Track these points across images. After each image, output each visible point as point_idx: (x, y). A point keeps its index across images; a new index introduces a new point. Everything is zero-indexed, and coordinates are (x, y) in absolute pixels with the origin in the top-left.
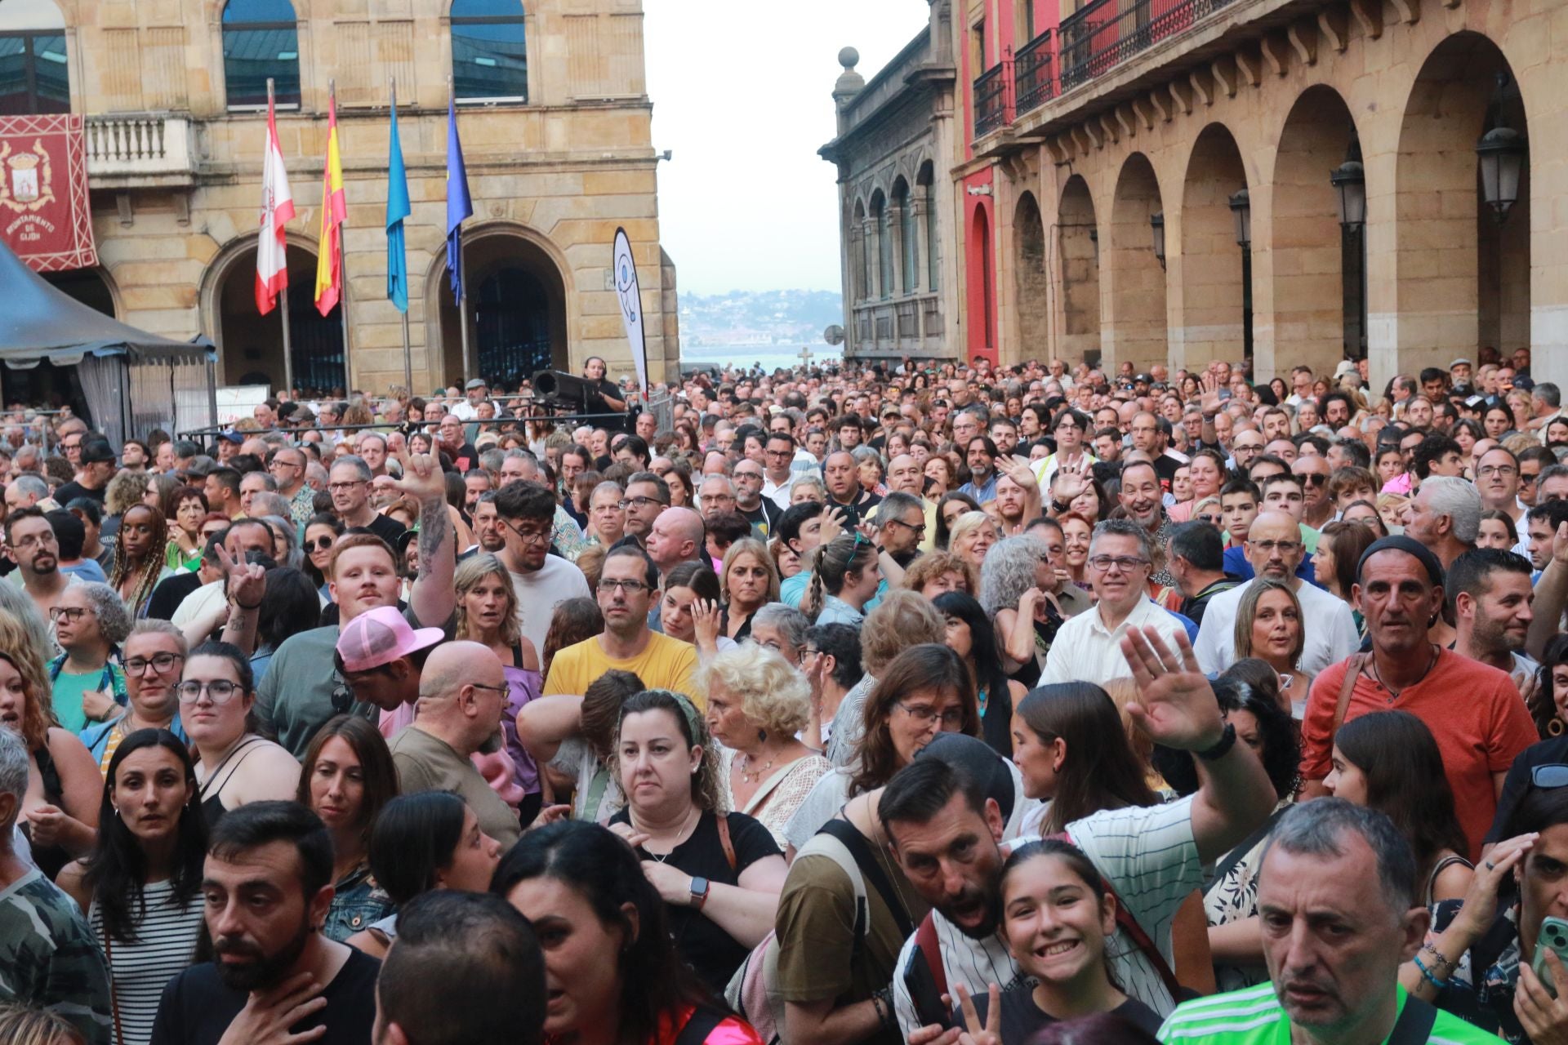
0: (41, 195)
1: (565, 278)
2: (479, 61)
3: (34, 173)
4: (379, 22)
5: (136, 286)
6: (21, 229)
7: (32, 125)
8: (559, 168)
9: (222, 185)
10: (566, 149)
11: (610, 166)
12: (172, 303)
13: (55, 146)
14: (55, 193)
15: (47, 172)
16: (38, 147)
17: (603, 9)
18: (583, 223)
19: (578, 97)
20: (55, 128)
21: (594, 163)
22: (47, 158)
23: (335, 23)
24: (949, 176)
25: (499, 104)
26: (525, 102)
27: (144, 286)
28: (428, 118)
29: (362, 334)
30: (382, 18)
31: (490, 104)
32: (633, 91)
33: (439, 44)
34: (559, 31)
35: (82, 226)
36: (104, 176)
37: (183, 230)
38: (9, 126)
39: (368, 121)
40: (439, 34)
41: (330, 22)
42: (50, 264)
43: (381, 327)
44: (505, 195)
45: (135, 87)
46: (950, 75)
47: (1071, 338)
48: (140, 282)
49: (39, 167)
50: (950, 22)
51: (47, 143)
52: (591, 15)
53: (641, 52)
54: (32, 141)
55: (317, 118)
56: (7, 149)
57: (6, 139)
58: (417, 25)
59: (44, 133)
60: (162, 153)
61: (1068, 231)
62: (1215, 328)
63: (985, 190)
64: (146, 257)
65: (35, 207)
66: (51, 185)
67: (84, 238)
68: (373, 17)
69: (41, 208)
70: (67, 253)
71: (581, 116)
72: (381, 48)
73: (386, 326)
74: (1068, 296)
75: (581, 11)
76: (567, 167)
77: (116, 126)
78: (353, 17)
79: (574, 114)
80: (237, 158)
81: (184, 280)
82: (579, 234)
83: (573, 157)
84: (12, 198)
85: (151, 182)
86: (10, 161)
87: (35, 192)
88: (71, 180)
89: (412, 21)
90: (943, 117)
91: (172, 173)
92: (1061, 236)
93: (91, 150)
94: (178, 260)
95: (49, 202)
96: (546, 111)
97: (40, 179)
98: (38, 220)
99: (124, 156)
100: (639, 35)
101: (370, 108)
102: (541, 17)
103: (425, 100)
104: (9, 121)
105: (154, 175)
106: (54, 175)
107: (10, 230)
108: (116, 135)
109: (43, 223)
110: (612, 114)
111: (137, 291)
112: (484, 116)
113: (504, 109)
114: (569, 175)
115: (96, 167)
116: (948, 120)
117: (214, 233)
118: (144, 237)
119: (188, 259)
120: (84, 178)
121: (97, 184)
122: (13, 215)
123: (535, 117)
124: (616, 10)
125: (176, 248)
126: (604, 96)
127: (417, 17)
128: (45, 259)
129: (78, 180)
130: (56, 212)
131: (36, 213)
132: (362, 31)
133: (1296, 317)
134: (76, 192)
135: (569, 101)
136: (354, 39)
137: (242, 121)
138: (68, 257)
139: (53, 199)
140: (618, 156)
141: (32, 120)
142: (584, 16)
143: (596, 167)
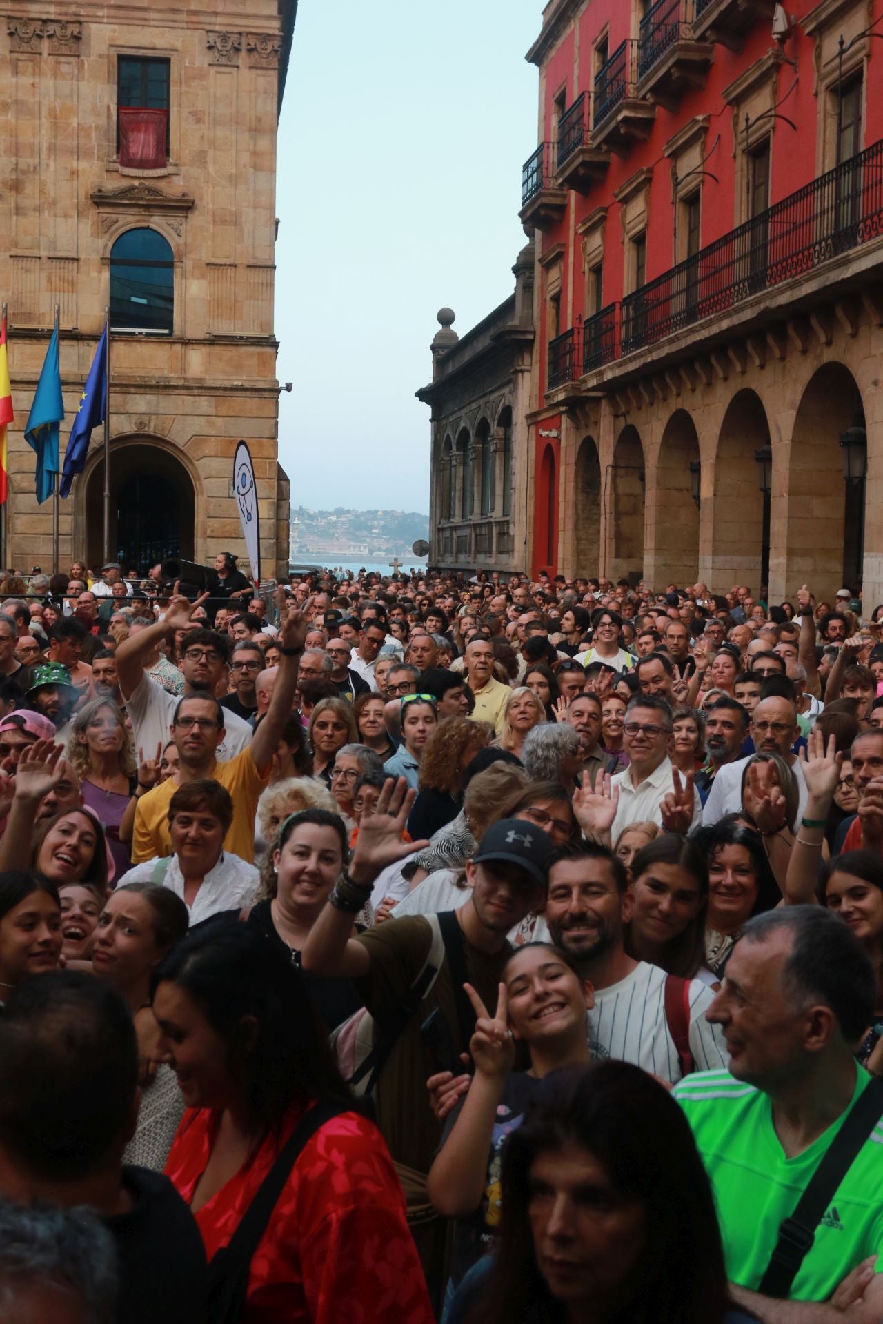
1: (196, 484)
2: (134, 299)
4: (49, 258)
8: (196, 392)
10: (203, 376)
11: (239, 393)
17: (241, 261)
18: (213, 439)
19: (216, 333)
21: (225, 389)
23: (11, 256)
24: (524, 420)
25: (147, 334)
26: (170, 335)
28: (85, 342)
29: (18, 522)
30: (52, 255)
31: (141, 333)
32: (262, 331)
33: (100, 281)
34: (203, 277)
39: (33, 341)
40: (100, 272)
41: (8, 254)
43: (35, 517)
44: (148, 411)
46: (531, 337)
47: (619, 561)
50: (532, 292)
52: (230, 265)
53: (271, 299)
58: (81, 263)
61: (621, 472)
62: (738, 559)
63: (554, 433)
68: (44, 253)
71: (217, 349)
72: (49, 280)
73: (41, 516)
74: (617, 526)
75: (222, 261)
76: (203, 392)
78: (27, 253)
79: (212, 347)
82: (210, 447)
83: (208, 383)
89: (77, 260)
90: (522, 371)
92: (614, 477)
96: (187, 343)
100: (270, 285)
101: (37, 330)
102: (188, 263)
103: (85, 327)
110: (244, 349)
112: (134, 344)
113: (152, 338)
114: (203, 398)
116: (526, 374)
123: (178, 347)
124: (252, 262)
126: (238, 333)
127: (82, 256)
132: (34, 265)
133: (805, 553)
135: (207, 336)
136: (27, 271)
140: (247, 385)
142: (225, 265)
143: (228, 393)
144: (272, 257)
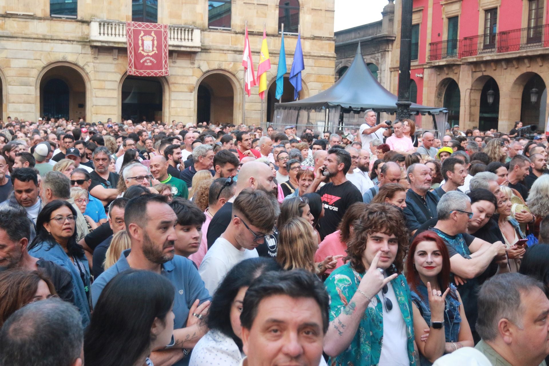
0: (153, 50)
1: (305, 92)
3: (151, 43)
4: (258, 4)
5: (175, 83)
6: (145, 61)
7: (151, 26)
8: (308, 57)
9: (206, 52)
10: (310, 51)
11: (323, 58)
12: (187, 90)
13: (158, 34)
14: (157, 50)
15: (155, 43)
16: (153, 34)
17: (324, 8)
18: (313, 75)
19: (315, 35)
20: (159, 28)
21: (318, 56)
22: (155, 38)
23: (244, 3)
24: (389, 69)
25: (292, 35)
27: (178, 84)
28: (270, 37)
29: (246, 105)
30: (259, 3)
31: (290, 35)
32: (330, 35)
33: (275, 13)
34: (310, 14)
35: (166, 62)
36: (173, 46)
37: (192, 66)
38: (143, 26)
39: (252, 36)
40: (275, 10)
41: (243, 2)
42: (155, 74)
43: (251, 104)
45: (179, 17)
46: (394, 38)
47: (470, 122)
48: (176, 82)
49: (153, 41)
50: (393, 22)
51: (156, 33)
52: (320, 10)
53: (333, 23)
54: (151, 31)
55: (236, 33)
56: (142, 33)
57: (143, 30)
58: (269, 6)
59: (155, 29)
60: (192, 40)
61: (473, 91)
63: (421, 76)
64: (179, 74)
65: (151, 54)
66: (156, 47)
67: (166, 66)
68: (255, 2)
69: (153, 55)
70: (160, 71)
71: (315, 41)
72: (257, 13)
73: (253, 103)
74: (470, 110)
75: (317, 8)
76: (311, 57)
77: (178, 29)
78: (250, 2)
79: (313, 40)
80: (211, 44)
81: (191, 83)
82: (312, 78)
83: (312, 54)
84: (143, 50)
85: (188, 49)
86: (143, 38)
87: (151, 49)
88: (163, 46)
89: (267, 5)
90: (388, 51)
91: (196, 47)
92: (470, 93)
93: (169, 36)
94: (189, 76)
95: (155, 53)
96: (305, 38)
97: (153, 45)
98: (151, 59)
99: (179, 40)
100: (333, 18)
101: (253, 32)
102: (305, 9)
103: (270, 31)
104: (136, 24)
105: (190, 47)
106: (157, 44)
107: (141, 61)
108: (174, 32)
109: (153, 60)
110: (324, 42)
111: (175, 85)
112: (287, 38)
113: (294, 37)
114: (311, 60)
115: (171, 42)
116: (390, 53)
117: (201, 68)
118: (179, 67)
119: (192, 76)
120: (167, 46)
121: (171, 48)
122: (143, 56)
124: (327, 9)
125: (189, 72)
126: (323, 36)
127: (269, 4)
128: (152, 72)
129: (165, 46)
130: (157, 57)
131: (152, 56)
132: (252, 6)
134: (164, 50)
135: (312, 36)
136: (250, 9)
137: (213, 32)
138: (160, 72)
139: (157, 52)
140: (326, 55)
142: (318, 10)
143: (319, 58)
144: (334, 7)
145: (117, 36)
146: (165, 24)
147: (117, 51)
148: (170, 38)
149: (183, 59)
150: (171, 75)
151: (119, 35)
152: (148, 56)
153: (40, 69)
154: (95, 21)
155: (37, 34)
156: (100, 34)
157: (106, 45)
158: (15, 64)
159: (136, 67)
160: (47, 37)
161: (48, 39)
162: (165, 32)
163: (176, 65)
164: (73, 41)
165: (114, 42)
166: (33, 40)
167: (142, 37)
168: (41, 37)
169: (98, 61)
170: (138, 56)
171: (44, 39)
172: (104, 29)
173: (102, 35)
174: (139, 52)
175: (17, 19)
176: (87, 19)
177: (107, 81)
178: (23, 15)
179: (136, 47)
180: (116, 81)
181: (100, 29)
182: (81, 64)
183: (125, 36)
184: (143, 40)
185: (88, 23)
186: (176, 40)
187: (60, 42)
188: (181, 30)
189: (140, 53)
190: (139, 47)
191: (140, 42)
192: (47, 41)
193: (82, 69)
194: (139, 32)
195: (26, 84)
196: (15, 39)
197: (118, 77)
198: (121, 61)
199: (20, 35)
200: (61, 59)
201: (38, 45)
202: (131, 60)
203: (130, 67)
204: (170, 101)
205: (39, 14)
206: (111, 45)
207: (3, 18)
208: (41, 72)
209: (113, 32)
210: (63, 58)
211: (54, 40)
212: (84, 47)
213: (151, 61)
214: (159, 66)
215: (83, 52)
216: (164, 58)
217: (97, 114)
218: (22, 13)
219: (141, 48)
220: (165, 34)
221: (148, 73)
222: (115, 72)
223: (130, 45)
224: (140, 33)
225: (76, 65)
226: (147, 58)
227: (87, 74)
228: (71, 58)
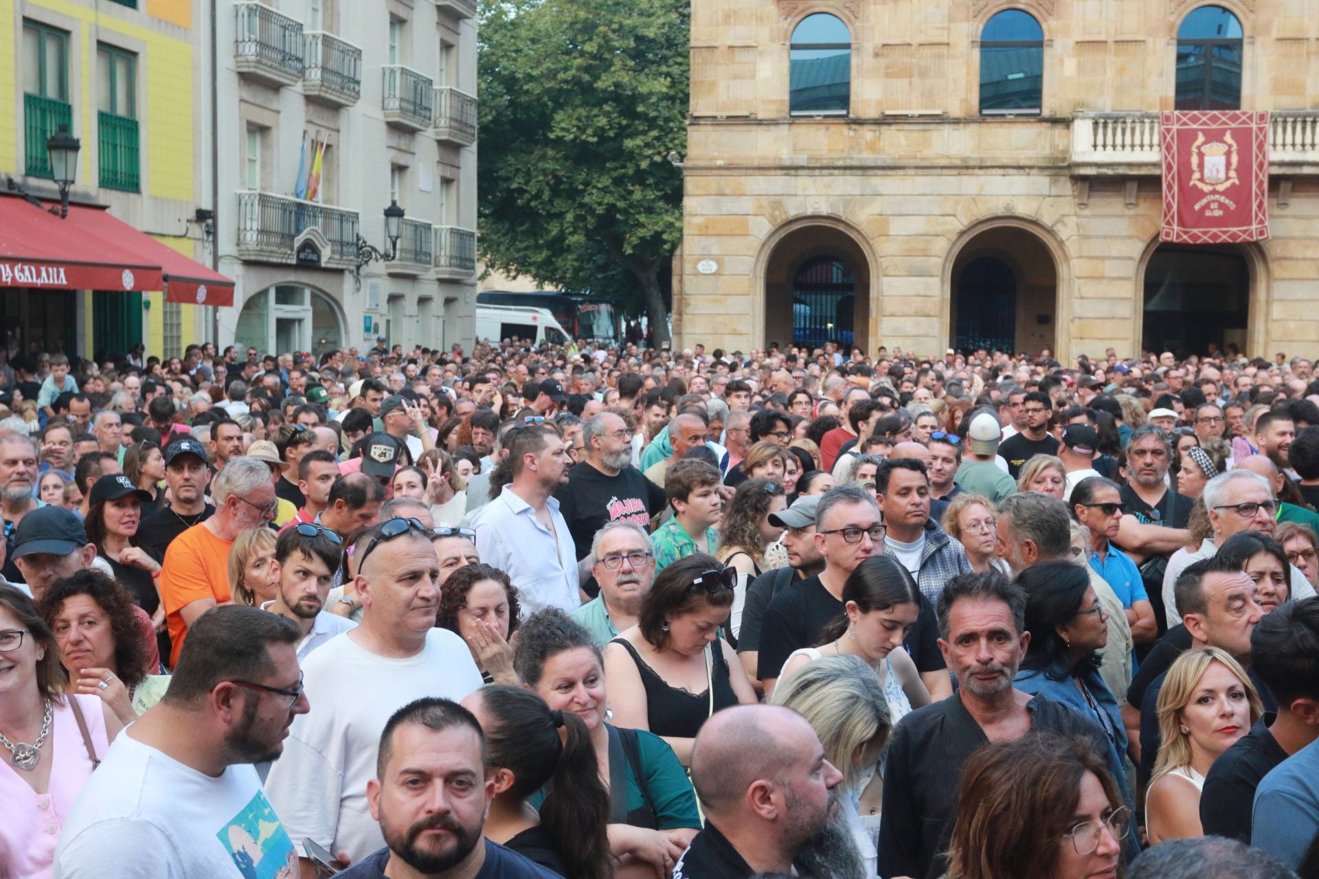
0: (1228, 178)
3: (1223, 159)
5: (1285, 258)
6: (1207, 206)
7: (1224, 119)
12: (1315, 275)
13: (1243, 137)
14: (1239, 178)
15: (1235, 159)
16: (1228, 138)
20: (1244, 122)
22: (1235, 147)
27: (1291, 259)
35: (1260, 206)
36: (1282, 164)
38: (1204, 119)
42: (1230, 237)
45: (1299, 89)
48: (1288, 255)
49: (1228, 154)
51: (1236, 134)
54: (1223, 132)
56: (1201, 138)
57: (1203, 131)
59: (1234, 125)
64: (1296, 234)
65: (1221, 188)
66: (1237, 170)
67: (1260, 215)
69: (1227, 189)
70: (1245, 228)
77: (1294, 122)
84: (1202, 180)
86: (1203, 149)
87: (1222, 175)
88: (1255, 167)
93: (1271, 141)
95: (1234, 184)
97: (1228, 164)
98: (1222, 199)
99: (1299, 147)
104: (1185, 115)
106: (1239, 162)
107: (1197, 207)
108: (1284, 130)
109: (1227, 202)
111: (1285, 263)
115: (1275, 155)
118: (1295, 217)
120: (1266, 165)
121: (1275, 171)
122: (1202, 194)
128: (1224, 233)
129: (1261, 166)
130: (1239, 193)
131: (1224, 193)
134: (1257, 176)
138: (1244, 232)
139: (1237, 182)
141: (1224, 115)
145: (1137, 149)
146: (1260, 110)
147: (1135, 185)
148: (1274, 145)
149: (1307, 197)
150: (1274, 238)
151: (1142, 146)
152: (1214, 192)
153: (954, 237)
154: (1083, 118)
155: (949, 157)
156: (1095, 146)
157: (1109, 172)
158: (897, 227)
159: (1182, 223)
160: (972, 163)
161: (974, 168)
162: (1261, 129)
163: (1288, 211)
164: (1031, 167)
165: (1130, 165)
166: (939, 171)
167: (1199, 147)
168: (958, 162)
169: (1087, 212)
170: (1189, 194)
171: (964, 168)
172: (1105, 135)
173: (1100, 148)
174: (1191, 183)
175: (906, 127)
176: (1064, 113)
177: (1109, 258)
178: (920, 116)
179: (1185, 171)
180: (1131, 258)
181: (1095, 135)
182: (1047, 220)
183: (1156, 148)
184: (1201, 156)
185: (1066, 122)
186: (1289, 148)
187: (1001, 171)
188: (1304, 122)
189: (1195, 186)
190: (1192, 172)
191: (1195, 160)
192: (971, 171)
193: (1050, 232)
194: (1193, 135)
195: (921, 273)
196: (901, 172)
197: (1137, 249)
198: (1144, 208)
199: (913, 162)
200: (1000, 212)
201: (951, 183)
202: (1169, 206)
203: (1168, 223)
204: (1268, 302)
205: (956, 111)
206: (1121, 171)
207: (875, 127)
208: (954, 244)
209: (1128, 141)
210: (1007, 208)
211: (987, 167)
212: (1056, 181)
213: (1222, 206)
214: (1242, 216)
215: (1054, 192)
216: (1257, 196)
217: (1082, 338)
218: (917, 112)
219: (1196, 175)
220: (1261, 137)
221: (1215, 236)
222: (1130, 237)
223: (1169, 168)
224: (1196, 138)
225: (1035, 223)
226: (1212, 197)
227: (1061, 243)
228: (1023, 209)
